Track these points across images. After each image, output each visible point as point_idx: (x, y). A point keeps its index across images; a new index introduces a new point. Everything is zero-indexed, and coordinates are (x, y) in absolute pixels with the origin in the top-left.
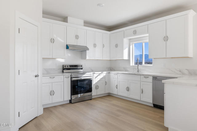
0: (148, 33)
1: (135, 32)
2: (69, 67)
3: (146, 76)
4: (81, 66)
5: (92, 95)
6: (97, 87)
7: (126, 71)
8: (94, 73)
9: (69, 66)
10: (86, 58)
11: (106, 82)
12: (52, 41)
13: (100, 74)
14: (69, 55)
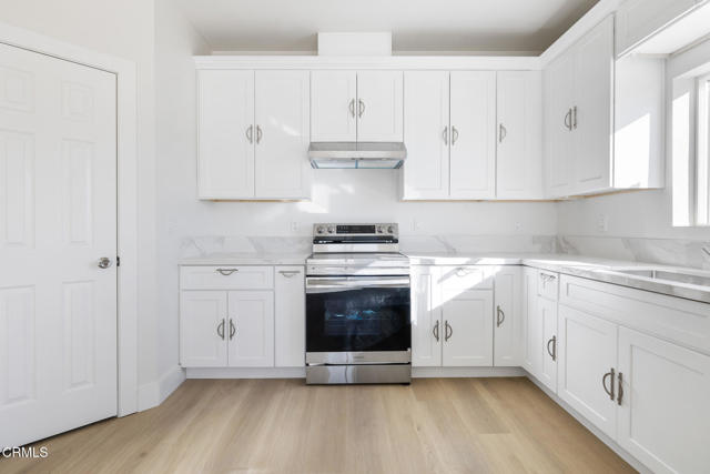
2: (335, 234)
4: (390, 229)
5: (415, 363)
6: (442, 331)
9: (334, 230)
12: (254, 134)
13: (460, 268)
14: (350, 189)
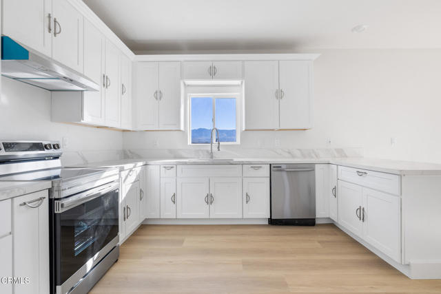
0: (243, 77)
1: (212, 72)
2: (4, 152)
3: (256, 166)
4: (56, 147)
6: (126, 213)
7: (175, 158)
8: (122, 170)
9: (2, 147)
10: (82, 117)
11: (141, 190)
13: (130, 170)
